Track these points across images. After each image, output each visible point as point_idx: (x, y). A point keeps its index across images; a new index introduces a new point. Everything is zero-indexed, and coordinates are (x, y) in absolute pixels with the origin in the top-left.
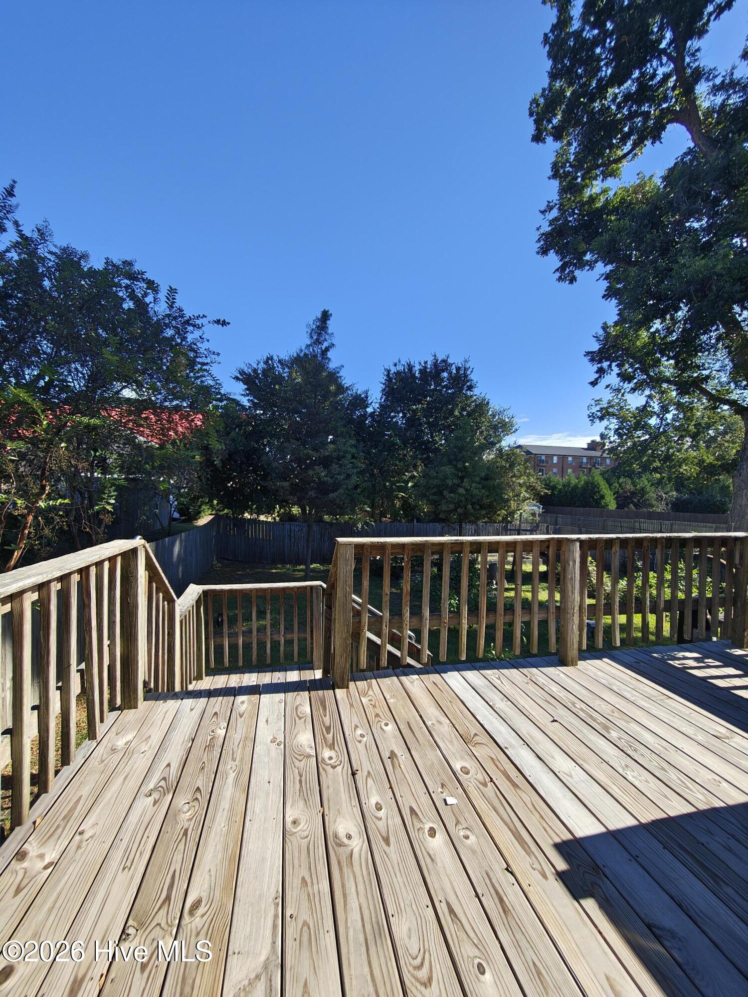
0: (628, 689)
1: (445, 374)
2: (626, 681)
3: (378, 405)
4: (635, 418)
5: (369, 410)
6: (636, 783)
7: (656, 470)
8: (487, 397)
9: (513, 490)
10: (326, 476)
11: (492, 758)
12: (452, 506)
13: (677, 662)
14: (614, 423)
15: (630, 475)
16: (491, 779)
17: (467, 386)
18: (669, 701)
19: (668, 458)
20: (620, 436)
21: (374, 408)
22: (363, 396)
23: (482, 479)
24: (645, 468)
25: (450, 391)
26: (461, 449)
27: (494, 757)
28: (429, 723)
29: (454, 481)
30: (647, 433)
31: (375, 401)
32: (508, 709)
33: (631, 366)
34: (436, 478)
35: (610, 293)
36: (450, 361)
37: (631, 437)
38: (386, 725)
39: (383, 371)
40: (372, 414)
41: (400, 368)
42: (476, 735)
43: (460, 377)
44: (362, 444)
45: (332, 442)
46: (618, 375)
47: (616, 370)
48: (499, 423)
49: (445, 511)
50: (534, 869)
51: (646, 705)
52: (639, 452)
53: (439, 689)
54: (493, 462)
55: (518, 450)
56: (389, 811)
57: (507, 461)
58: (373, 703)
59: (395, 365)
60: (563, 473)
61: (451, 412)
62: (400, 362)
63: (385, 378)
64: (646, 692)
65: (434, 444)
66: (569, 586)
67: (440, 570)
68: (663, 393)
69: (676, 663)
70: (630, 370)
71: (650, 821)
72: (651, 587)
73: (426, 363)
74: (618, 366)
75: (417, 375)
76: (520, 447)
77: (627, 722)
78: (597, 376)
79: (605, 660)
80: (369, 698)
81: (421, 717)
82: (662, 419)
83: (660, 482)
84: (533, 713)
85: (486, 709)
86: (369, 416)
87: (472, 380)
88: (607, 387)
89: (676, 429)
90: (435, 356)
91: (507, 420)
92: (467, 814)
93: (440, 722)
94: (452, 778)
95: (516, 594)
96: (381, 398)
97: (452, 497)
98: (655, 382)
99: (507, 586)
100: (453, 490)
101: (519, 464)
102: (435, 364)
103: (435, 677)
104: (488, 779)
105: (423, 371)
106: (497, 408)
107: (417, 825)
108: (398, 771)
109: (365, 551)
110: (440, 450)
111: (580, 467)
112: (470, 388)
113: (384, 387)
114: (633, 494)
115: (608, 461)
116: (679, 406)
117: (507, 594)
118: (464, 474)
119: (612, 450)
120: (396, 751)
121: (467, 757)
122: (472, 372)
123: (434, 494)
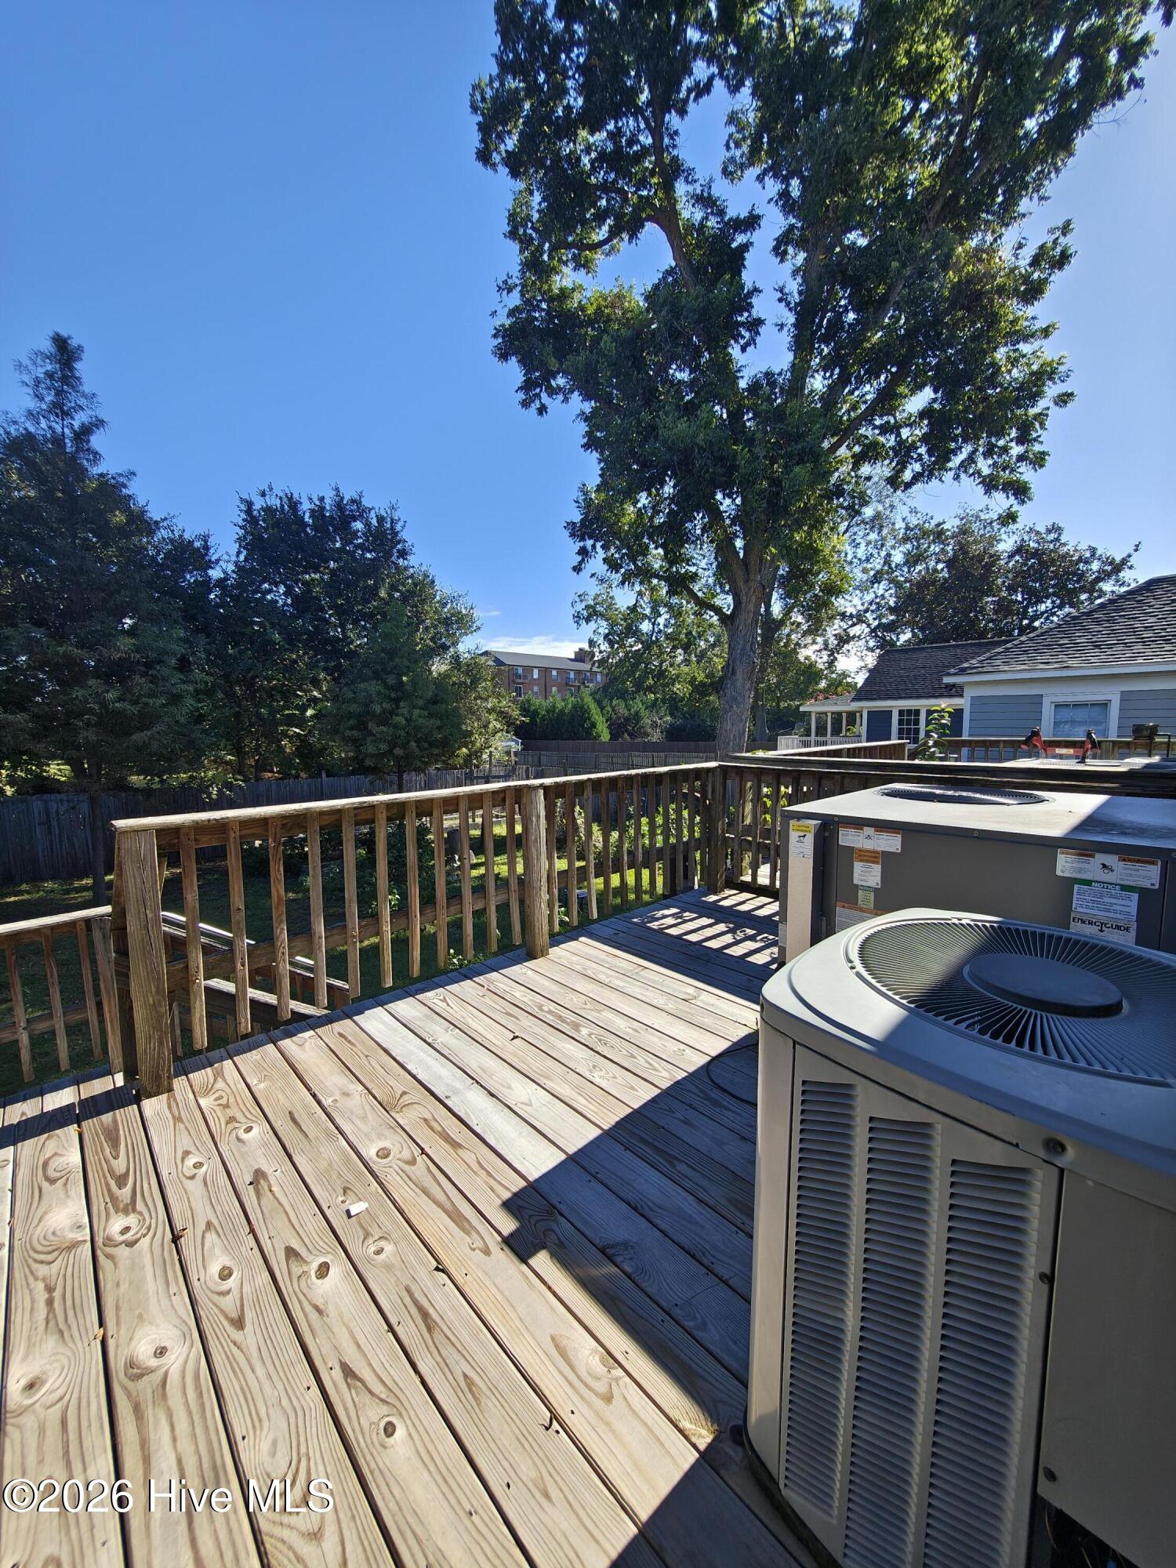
0: (604, 969)
1: (358, 525)
2: (603, 960)
3: (231, 567)
4: (625, 620)
5: (215, 574)
6: (603, 1084)
7: (650, 689)
8: (432, 572)
9: (479, 719)
10: (120, 700)
11: (425, 1120)
12: (384, 747)
13: (656, 923)
14: (603, 627)
15: (623, 695)
16: (422, 1149)
17: (398, 551)
18: (645, 973)
19: (661, 674)
20: (611, 643)
21: (224, 572)
22: (197, 544)
23: (428, 701)
24: (639, 685)
25: (368, 555)
26: (392, 653)
27: (428, 1116)
28: (327, 1102)
29: (384, 705)
30: (639, 640)
31: (225, 557)
32: (454, 1041)
33: (618, 549)
34: (354, 700)
35: (591, 444)
36: (366, 502)
37: (623, 646)
38: (249, 1130)
39: (238, 502)
40: (221, 583)
41: (274, 502)
42: (404, 1093)
43: (384, 533)
44: (202, 639)
45: (132, 632)
46: (604, 560)
47: (601, 554)
48: (453, 615)
49: (372, 756)
50: (474, 1250)
51: (621, 984)
52: (633, 665)
53: (349, 1042)
54: (445, 676)
55: (483, 659)
56: (246, 1270)
57: (467, 674)
58: (224, 1101)
59: (263, 494)
60: (546, 693)
61: (374, 591)
62: (271, 489)
63: (243, 516)
64: (622, 968)
65: (348, 645)
66: (534, 850)
67: (372, 850)
68: (653, 589)
69: (655, 925)
70: (617, 556)
71: (613, 1123)
72: (643, 836)
73: (322, 499)
74: (603, 547)
75: (307, 518)
76: (486, 653)
77: (599, 1011)
78: (579, 558)
79: (582, 939)
80: (217, 1095)
81: (314, 1096)
82: (654, 624)
83: (654, 704)
84: (488, 1036)
85: (422, 1050)
86: (215, 586)
87: (405, 541)
88: (593, 575)
89: (668, 637)
90: (337, 489)
91: (464, 612)
92: (382, 1218)
93: (346, 1094)
94: (361, 1173)
95: (487, 870)
96: (239, 553)
97: (383, 732)
98: (645, 574)
99: (475, 861)
100: (384, 719)
101: (485, 680)
102: (339, 505)
103: (345, 1026)
104: (417, 1151)
105: (318, 513)
106: (447, 591)
107: (297, 1270)
108: (267, 1199)
109: (182, 837)
110: (358, 655)
111: (567, 684)
112: (403, 554)
113: (241, 532)
114: (627, 719)
115: (599, 677)
116: (670, 608)
117: (475, 873)
118: (399, 694)
119: (602, 662)
120: (265, 1168)
121: (388, 1132)
122: (403, 527)
123: (352, 728)
